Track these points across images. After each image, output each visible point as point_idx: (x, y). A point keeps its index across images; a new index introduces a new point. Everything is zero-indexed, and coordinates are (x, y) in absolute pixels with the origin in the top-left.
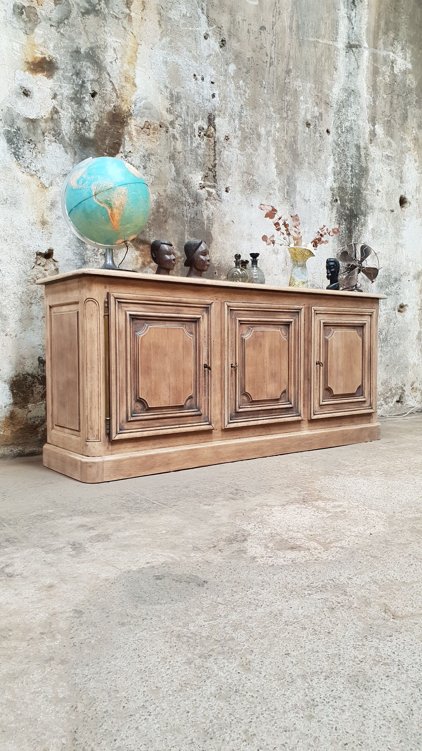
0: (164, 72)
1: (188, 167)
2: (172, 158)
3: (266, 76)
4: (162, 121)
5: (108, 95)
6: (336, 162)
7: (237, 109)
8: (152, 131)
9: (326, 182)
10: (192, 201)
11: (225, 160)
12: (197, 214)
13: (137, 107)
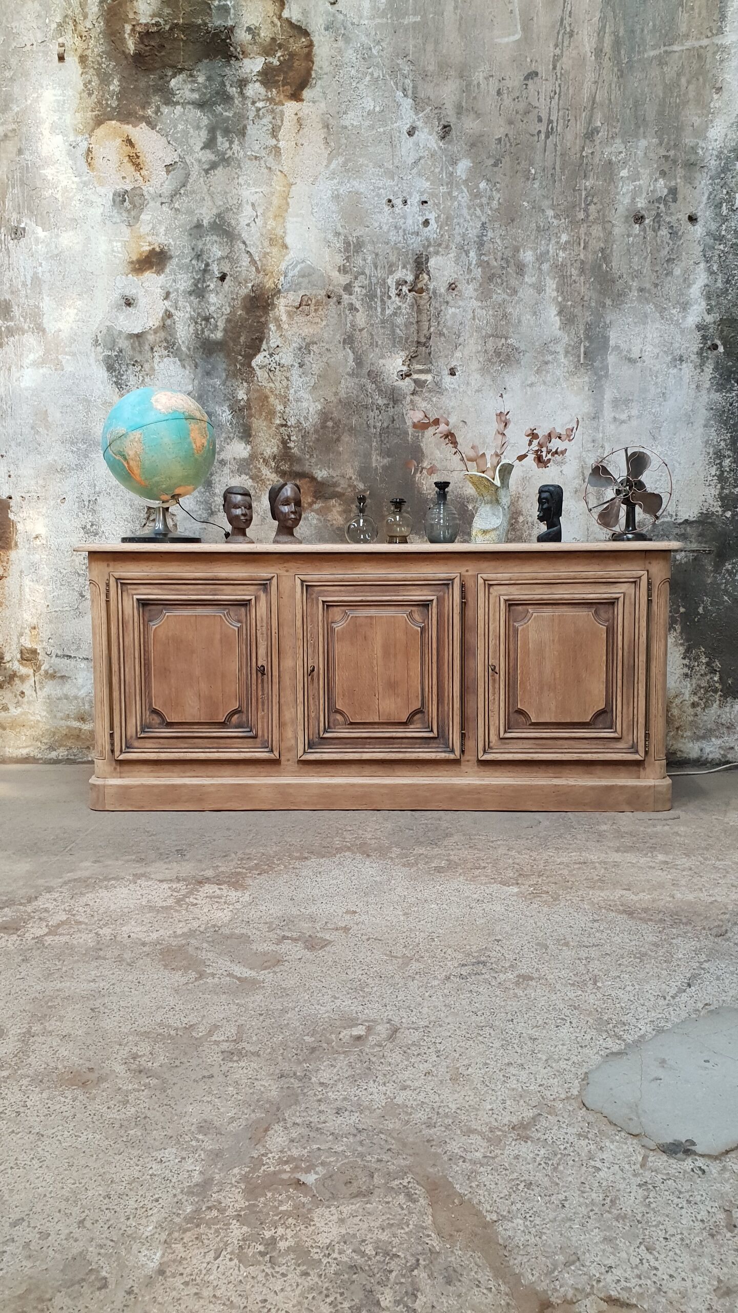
0: (333, 212)
1: (377, 350)
2: (349, 340)
3: (538, 157)
4: (331, 288)
5: (244, 274)
6: (712, 273)
7: (473, 233)
8: (313, 308)
9: (684, 317)
10: (385, 402)
11: (449, 324)
12: (394, 420)
13: (289, 279)
